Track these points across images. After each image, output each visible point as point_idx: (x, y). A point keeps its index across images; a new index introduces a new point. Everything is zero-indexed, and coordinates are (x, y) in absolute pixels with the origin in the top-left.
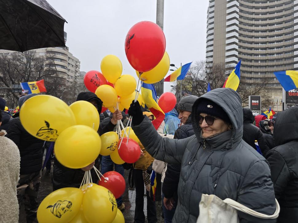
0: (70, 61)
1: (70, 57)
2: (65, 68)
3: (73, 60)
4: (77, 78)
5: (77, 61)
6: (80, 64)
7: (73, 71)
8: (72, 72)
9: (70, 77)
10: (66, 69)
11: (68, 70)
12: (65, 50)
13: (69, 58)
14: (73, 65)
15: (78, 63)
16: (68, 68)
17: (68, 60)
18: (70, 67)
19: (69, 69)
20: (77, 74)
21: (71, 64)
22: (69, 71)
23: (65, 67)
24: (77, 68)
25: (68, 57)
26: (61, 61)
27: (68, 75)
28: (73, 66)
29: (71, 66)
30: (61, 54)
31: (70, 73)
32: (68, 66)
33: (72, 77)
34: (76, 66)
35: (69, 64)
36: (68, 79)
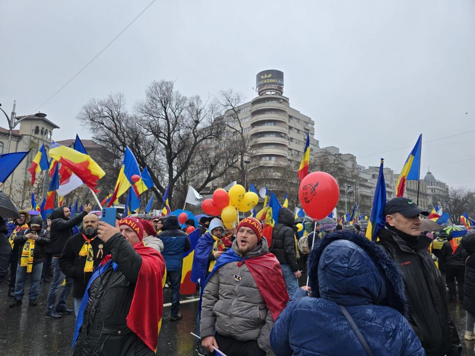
0: (293, 123)
1: (292, 115)
2: (282, 137)
3: (299, 119)
5: (308, 122)
6: (315, 127)
8: (298, 142)
9: (293, 152)
10: (286, 138)
11: (289, 139)
12: (281, 103)
13: (290, 117)
14: (298, 130)
15: (310, 125)
16: (290, 136)
17: (289, 121)
18: (293, 134)
19: (291, 138)
21: (295, 128)
22: (292, 141)
23: (283, 135)
25: (288, 117)
26: (274, 125)
27: (290, 149)
28: (300, 132)
29: (296, 131)
30: (273, 112)
31: (293, 145)
32: (289, 133)
33: (299, 152)
34: (307, 132)
35: (290, 128)
36: (291, 157)
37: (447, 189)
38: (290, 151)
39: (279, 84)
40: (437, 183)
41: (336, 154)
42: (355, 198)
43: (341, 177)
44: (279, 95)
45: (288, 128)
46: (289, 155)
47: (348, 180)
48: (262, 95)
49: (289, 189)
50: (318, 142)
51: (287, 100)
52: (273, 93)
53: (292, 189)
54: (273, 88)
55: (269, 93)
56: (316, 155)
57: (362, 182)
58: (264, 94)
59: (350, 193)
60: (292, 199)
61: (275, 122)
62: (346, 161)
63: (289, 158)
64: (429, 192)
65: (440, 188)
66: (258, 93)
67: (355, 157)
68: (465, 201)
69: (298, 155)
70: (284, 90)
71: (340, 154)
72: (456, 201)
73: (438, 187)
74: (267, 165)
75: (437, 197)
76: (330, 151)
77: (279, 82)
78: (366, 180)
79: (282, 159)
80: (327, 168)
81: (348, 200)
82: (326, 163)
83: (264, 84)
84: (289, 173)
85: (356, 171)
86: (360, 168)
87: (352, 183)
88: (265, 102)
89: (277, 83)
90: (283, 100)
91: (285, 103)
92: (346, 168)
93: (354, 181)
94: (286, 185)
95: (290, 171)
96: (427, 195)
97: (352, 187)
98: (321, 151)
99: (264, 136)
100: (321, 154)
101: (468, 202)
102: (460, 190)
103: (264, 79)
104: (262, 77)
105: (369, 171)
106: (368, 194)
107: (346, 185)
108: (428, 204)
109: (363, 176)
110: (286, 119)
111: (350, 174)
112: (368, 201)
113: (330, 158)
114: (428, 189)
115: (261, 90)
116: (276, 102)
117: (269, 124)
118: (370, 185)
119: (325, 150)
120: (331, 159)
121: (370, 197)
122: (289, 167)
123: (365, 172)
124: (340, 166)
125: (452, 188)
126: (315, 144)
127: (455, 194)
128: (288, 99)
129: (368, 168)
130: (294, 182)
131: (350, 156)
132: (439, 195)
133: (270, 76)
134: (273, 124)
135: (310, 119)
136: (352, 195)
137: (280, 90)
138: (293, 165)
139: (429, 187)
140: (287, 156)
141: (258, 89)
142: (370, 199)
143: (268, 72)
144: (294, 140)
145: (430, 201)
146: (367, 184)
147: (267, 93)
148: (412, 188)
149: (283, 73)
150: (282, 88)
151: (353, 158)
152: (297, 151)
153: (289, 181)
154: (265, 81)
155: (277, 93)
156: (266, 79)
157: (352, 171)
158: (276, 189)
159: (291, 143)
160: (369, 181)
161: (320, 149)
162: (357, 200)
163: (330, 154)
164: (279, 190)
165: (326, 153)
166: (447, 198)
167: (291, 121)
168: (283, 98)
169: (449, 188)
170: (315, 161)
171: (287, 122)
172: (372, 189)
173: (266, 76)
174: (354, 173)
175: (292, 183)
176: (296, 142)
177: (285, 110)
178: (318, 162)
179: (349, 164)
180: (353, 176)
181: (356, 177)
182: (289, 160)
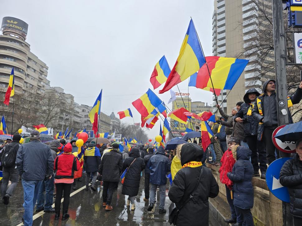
0: (31, 64)
1: (31, 58)
2: (20, 71)
3: (36, 63)
4: (42, 88)
5: (43, 66)
6: (48, 71)
7: (35, 78)
8: (33, 79)
9: (28, 85)
10: (23, 73)
11: (26, 75)
12: (23, 46)
13: (29, 59)
14: (35, 70)
15: (44, 69)
16: (27, 73)
17: (28, 62)
18: (30, 72)
20: (42, 83)
21: (32, 68)
22: (29, 77)
23: (21, 70)
24: (43, 76)
25: (27, 58)
26: (15, 61)
27: (25, 82)
28: (36, 72)
29: (33, 70)
30: (15, 51)
31: (28, 80)
32: (27, 70)
33: (33, 86)
34: (42, 73)
35: (28, 67)
36: (26, 88)
37: (120, 122)
38: (25, 84)
39: (23, 32)
40: (116, 118)
41: (61, 93)
42: (69, 123)
43: (62, 108)
44: (22, 40)
45: (26, 66)
46: (24, 87)
47: (67, 111)
48: (6, 35)
49: (20, 112)
50: (49, 82)
51: (28, 46)
52: (16, 36)
53: (22, 112)
54: (17, 33)
55: (13, 36)
56: (46, 91)
57: (75, 113)
58: (8, 35)
59: (66, 119)
60: (21, 120)
61: (16, 59)
62: (67, 98)
63: (24, 88)
64: (111, 123)
65: (117, 122)
66: (2, 32)
67: (74, 97)
68: (127, 129)
69: (32, 88)
70: (27, 37)
71: (64, 93)
72: (123, 129)
73: (116, 121)
74: (2, 91)
75: (115, 126)
76: (57, 90)
77: (24, 30)
78: (78, 113)
79: (18, 88)
80: (53, 101)
81: (64, 124)
82: (53, 97)
83: (9, 27)
84: (22, 100)
85: (73, 105)
86: (75, 104)
87: (69, 113)
88: (8, 41)
89: (21, 31)
90: (26, 45)
91: (26, 47)
92: (66, 103)
93: (70, 112)
94: (19, 109)
95: (24, 99)
96: (110, 125)
97: (68, 115)
98: (51, 88)
99: (3, 67)
100: (50, 91)
101: (128, 130)
102: (125, 123)
103: (10, 23)
104: (9, 21)
105: (81, 107)
106: (78, 121)
107: (64, 114)
108: (110, 129)
109: (76, 109)
110: (26, 60)
111: (69, 107)
112: (78, 125)
113: (56, 94)
114: (111, 121)
115: (6, 30)
116: (18, 44)
117: (10, 59)
118: (80, 116)
119: (54, 88)
120: (57, 96)
121: (79, 123)
122: (23, 95)
123: (78, 107)
124: (63, 101)
125: (122, 122)
126: (47, 83)
127: (123, 125)
128: (30, 45)
129: (81, 105)
130: (25, 107)
131: (70, 96)
132: (116, 125)
133: (16, 23)
134: (13, 60)
135: (45, 65)
136: (68, 120)
137: (23, 36)
138: (26, 94)
139: (112, 120)
140: (23, 87)
141: (3, 29)
142: (79, 124)
143: (15, 19)
144: (30, 76)
145: (111, 128)
146: (78, 115)
147: (11, 35)
148: (103, 120)
149: (28, 25)
150: (25, 36)
151: (72, 97)
152: (31, 85)
153: (21, 106)
154: (11, 25)
155: (20, 38)
156: (12, 24)
157: (70, 106)
158: (8, 111)
159: (27, 78)
160: (80, 113)
161: (50, 87)
162: (70, 124)
163: (56, 92)
164: (11, 111)
165: (54, 90)
166: (119, 127)
167: (29, 62)
168: (25, 43)
169: (121, 122)
170: (45, 95)
171: (26, 62)
172: (81, 118)
173: (12, 22)
174: (71, 107)
175: (24, 108)
176: (32, 79)
177: (26, 53)
178: (47, 96)
179: (69, 101)
180: (70, 109)
181: (72, 109)
182: (24, 90)
